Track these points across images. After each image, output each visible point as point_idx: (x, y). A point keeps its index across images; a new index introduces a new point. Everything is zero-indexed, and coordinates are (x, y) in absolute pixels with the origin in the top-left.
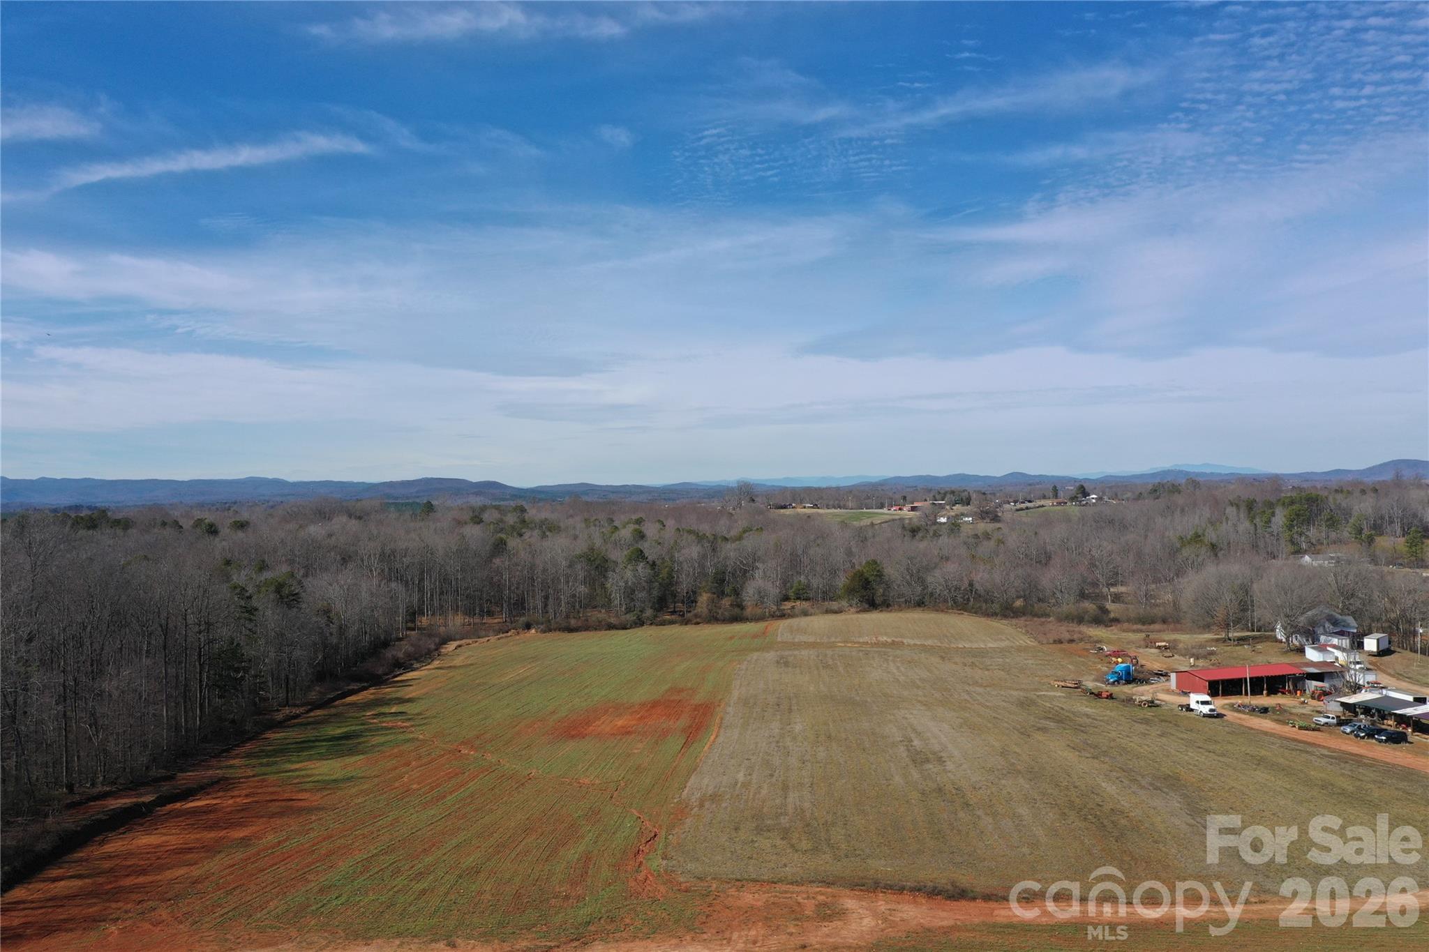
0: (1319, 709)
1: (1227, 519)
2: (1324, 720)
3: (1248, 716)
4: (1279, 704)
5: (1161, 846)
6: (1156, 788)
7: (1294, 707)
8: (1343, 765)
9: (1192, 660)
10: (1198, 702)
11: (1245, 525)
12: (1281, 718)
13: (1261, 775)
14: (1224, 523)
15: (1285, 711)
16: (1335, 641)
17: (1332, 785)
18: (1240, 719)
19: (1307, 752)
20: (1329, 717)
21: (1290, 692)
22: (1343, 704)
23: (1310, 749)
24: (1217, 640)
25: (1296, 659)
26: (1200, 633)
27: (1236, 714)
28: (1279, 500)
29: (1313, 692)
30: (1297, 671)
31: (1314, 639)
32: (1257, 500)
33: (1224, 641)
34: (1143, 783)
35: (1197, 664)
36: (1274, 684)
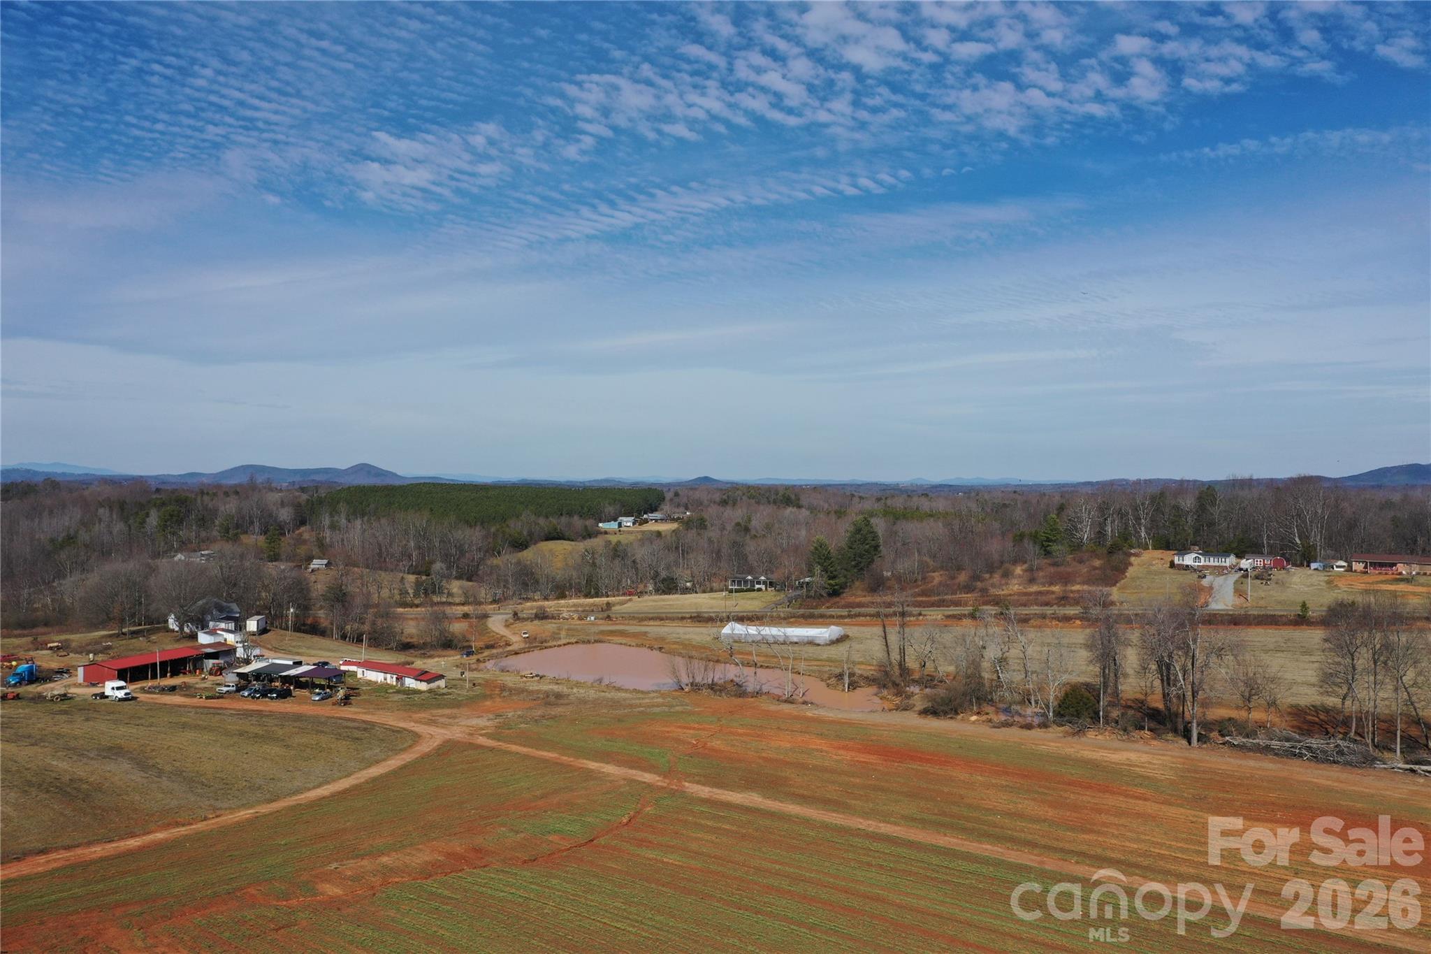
0: (218, 682)
1: (100, 520)
2: (225, 689)
3: (159, 696)
4: (185, 683)
5: (125, 797)
6: (105, 757)
7: (197, 683)
8: (250, 718)
9: (91, 656)
10: (113, 688)
11: (119, 527)
12: (188, 693)
13: (190, 735)
14: (97, 525)
15: (190, 687)
16: (223, 625)
17: (247, 732)
18: (152, 698)
19: (219, 714)
20: (229, 686)
21: (190, 672)
22: (239, 675)
23: (219, 711)
24: (110, 636)
25: (190, 644)
26: (89, 632)
27: (148, 695)
28: (149, 502)
29: (211, 669)
30: (194, 653)
31: (203, 626)
32: (127, 501)
33: (117, 636)
34: (92, 755)
35: (96, 659)
36: (176, 666)
